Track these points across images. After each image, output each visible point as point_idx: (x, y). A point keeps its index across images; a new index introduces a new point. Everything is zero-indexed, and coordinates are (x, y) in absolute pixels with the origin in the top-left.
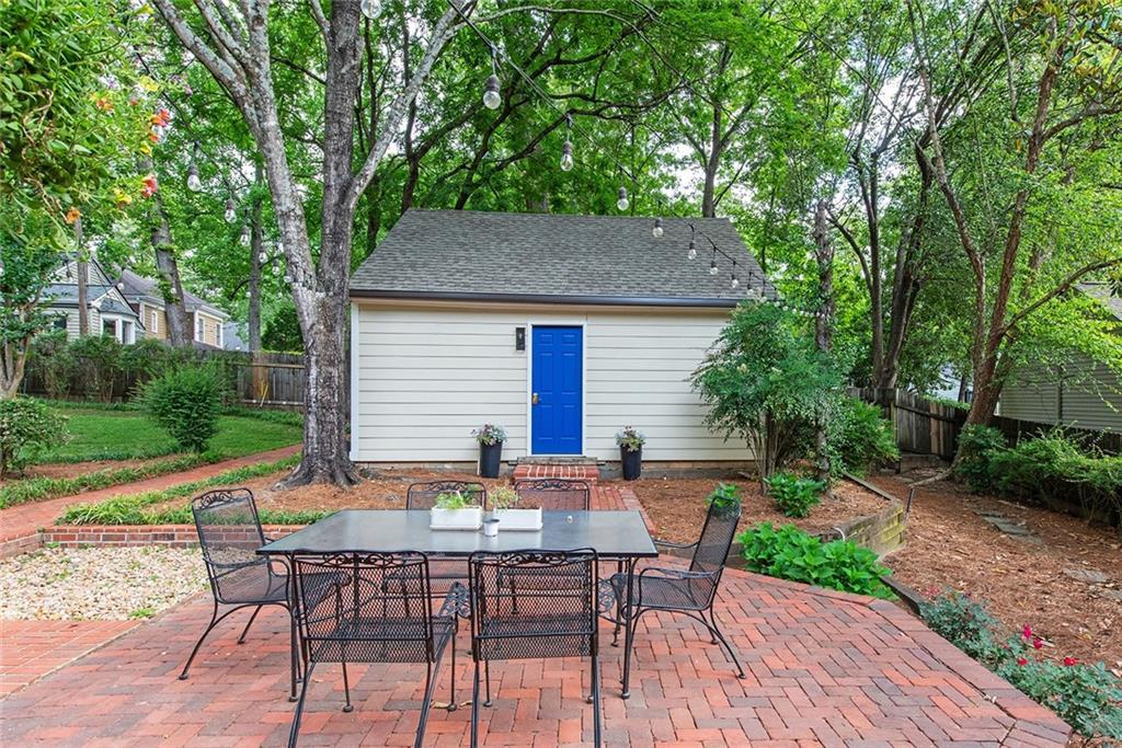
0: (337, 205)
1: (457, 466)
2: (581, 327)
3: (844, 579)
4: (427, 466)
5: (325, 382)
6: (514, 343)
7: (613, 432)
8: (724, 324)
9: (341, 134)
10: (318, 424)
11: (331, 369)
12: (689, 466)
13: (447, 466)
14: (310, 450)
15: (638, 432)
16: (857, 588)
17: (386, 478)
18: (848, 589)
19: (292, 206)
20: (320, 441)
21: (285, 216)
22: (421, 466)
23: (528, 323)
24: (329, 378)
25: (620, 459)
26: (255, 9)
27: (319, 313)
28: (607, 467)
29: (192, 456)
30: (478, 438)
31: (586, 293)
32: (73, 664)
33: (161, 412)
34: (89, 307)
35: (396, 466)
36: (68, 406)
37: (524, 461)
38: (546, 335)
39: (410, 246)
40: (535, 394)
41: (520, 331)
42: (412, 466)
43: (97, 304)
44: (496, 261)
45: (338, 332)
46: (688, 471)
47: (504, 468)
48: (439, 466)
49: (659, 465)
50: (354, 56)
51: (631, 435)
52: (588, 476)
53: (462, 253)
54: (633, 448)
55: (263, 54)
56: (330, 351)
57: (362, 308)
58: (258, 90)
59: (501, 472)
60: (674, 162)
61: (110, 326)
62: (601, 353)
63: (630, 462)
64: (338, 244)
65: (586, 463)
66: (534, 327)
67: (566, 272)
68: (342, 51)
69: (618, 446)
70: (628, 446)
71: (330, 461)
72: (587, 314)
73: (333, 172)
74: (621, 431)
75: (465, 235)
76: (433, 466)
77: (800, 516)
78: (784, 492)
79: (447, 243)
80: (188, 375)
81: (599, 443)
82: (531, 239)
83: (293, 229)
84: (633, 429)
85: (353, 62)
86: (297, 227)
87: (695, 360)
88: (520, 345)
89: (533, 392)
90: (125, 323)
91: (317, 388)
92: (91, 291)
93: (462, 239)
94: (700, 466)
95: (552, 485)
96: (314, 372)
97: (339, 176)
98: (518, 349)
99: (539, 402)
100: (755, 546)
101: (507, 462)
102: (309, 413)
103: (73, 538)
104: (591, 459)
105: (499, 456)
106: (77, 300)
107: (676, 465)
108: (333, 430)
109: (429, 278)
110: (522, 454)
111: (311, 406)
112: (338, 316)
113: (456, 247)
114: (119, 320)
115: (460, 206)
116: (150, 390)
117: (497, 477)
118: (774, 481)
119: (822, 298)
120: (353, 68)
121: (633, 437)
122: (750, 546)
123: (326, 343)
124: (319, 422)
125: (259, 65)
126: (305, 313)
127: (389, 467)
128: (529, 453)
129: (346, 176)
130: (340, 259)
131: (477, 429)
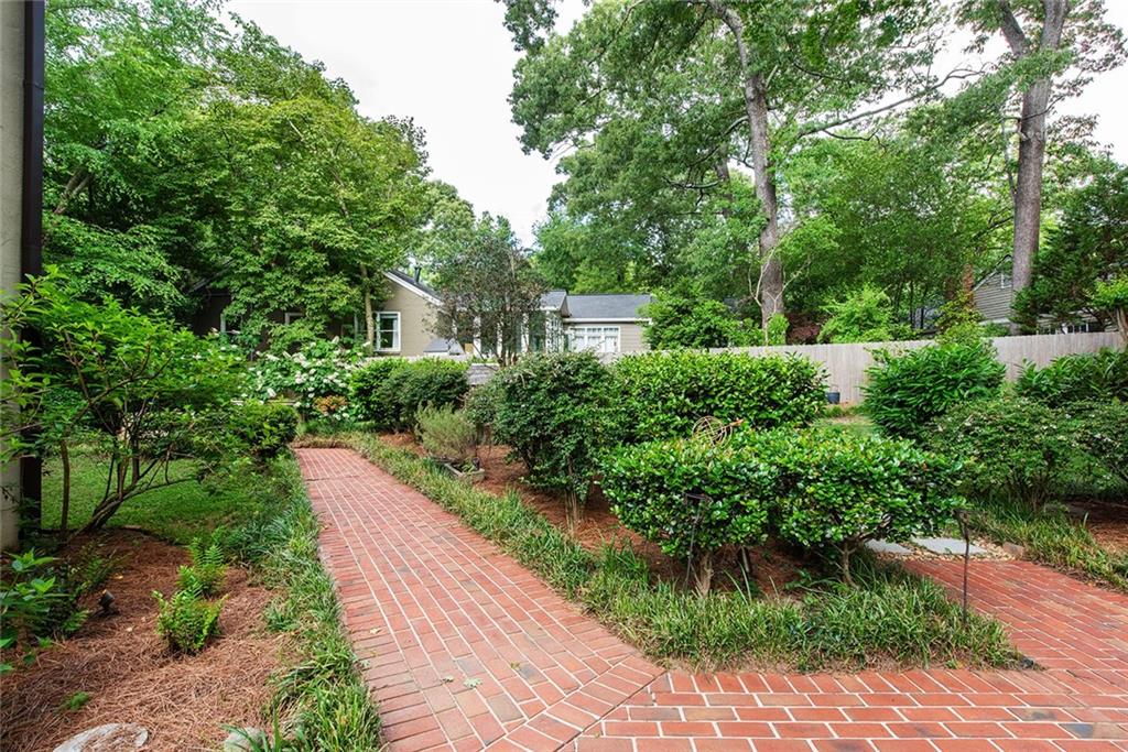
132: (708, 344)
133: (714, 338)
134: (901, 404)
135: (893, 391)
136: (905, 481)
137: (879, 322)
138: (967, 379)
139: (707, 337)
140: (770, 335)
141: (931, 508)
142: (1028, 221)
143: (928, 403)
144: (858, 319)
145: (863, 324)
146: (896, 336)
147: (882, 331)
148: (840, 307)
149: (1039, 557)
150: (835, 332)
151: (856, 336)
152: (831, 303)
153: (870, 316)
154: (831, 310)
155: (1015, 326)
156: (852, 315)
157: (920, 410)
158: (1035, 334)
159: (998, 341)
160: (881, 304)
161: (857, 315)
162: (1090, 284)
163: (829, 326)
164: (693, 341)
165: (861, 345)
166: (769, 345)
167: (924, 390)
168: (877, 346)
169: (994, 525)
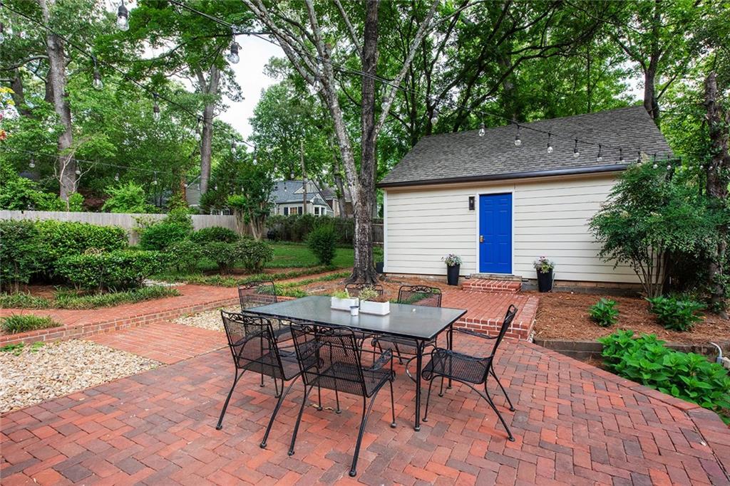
0: (367, 141)
1: (436, 277)
2: (511, 193)
3: (682, 386)
4: (421, 277)
5: (362, 231)
6: (468, 206)
7: (532, 260)
8: (617, 183)
9: (368, 104)
11: (365, 225)
12: (594, 285)
13: (431, 277)
14: (356, 266)
15: (550, 261)
16: (693, 395)
17: (393, 282)
18: (683, 394)
19: (346, 145)
20: (361, 261)
21: (343, 150)
22: (418, 276)
23: (477, 193)
24: (364, 229)
25: (536, 278)
26: (325, 51)
27: (359, 196)
28: (530, 282)
29: (323, 267)
30: (446, 262)
31: (516, 171)
32: (214, 351)
33: (312, 247)
34: (309, 202)
35: (405, 276)
36: (289, 244)
37: (474, 276)
38: (489, 200)
39: (417, 157)
40: (482, 236)
41: (472, 198)
42: (413, 276)
43: (312, 201)
44: (462, 159)
45: (368, 205)
46: (592, 289)
47: (461, 280)
48: (427, 277)
49: (569, 283)
50: (374, 62)
51: (545, 262)
53: (444, 157)
54: (545, 271)
55: (330, 72)
56: (364, 215)
57: (389, 193)
58: (329, 91)
59: (459, 281)
60: (623, 74)
61: (317, 210)
62: (524, 209)
63: (544, 280)
65: (514, 279)
66: (481, 195)
67: (504, 159)
68: (368, 60)
69: (535, 270)
70: (540, 269)
71: (365, 272)
72: (514, 185)
73: (365, 124)
74: (537, 260)
75: (448, 147)
76: (423, 277)
77: (679, 330)
78: (663, 310)
79: (437, 153)
80: (323, 230)
81: (523, 267)
82: (487, 143)
83: (346, 156)
84: (546, 258)
85: (374, 65)
86: (348, 155)
87: (594, 210)
88: (472, 207)
89: (480, 235)
90: (322, 209)
91: (358, 235)
92: (308, 196)
93: (446, 149)
94: (603, 285)
95: (422, 289)
96: (357, 226)
97: (367, 125)
98: (470, 209)
99: (484, 241)
100: (612, 347)
101: (463, 276)
102: (355, 247)
103: (256, 299)
104: (518, 277)
105: (458, 273)
106: (303, 200)
107: (583, 284)
108: (366, 256)
109: (423, 173)
110: (473, 272)
111: (356, 244)
112: (368, 198)
113: (442, 154)
114: (320, 207)
115: (455, 130)
116: (310, 236)
117: (456, 285)
118: (655, 300)
119: (712, 154)
120: (373, 68)
121: (546, 263)
122: (609, 347)
124: (359, 251)
125: (328, 78)
126: (353, 197)
127: (402, 276)
128: (478, 272)
129: (371, 125)
130: (369, 168)
131: (445, 257)
132: (22, 208)
133: (25, 204)
134: (154, 243)
135: (150, 239)
136: (157, 260)
137: (139, 203)
138: (175, 235)
139: (21, 203)
140: (71, 205)
141: (163, 266)
142: (206, 164)
143: (163, 243)
144: (127, 200)
145: (129, 203)
146: (148, 211)
147: (141, 208)
148: (116, 192)
149: (191, 283)
150: (114, 206)
151: (126, 209)
152: (111, 189)
153: (134, 199)
154: (111, 193)
155: (201, 210)
156: (123, 198)
157: (160, 245)
158: (209, 214)
159: (194, 217)
160: (140, 193)
161: (126, 198)
162: (226, 196)
163: (110, 202)
164: (8, 204)
165: (130, 214)
166: (70, 211)
167: (162, 238)
168: (138, 216)
169: (181, 278)
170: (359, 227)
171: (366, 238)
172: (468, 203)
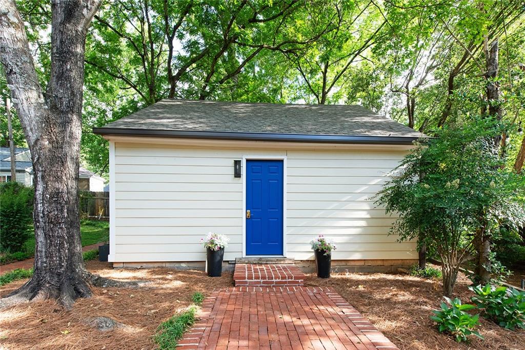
1: (190, 264)
2: (282, 161)
4: (168, 265)
5: (51, 198)
6: (233, 173)
7: (310, 240)
10: (46, 238)
12: (362, 263)
13: (183, 265)
14: (39, 263)
20: (49, 255)
22: (164, 265)
23: (244, 158)
27: (42, 128)
28: (302, 264)
30: (205, 246)
37: (241, 261)
38: (256, 167)
40: (249, 211)
41: (237, 163)
42: (156, 265)
46: (360, 268)
47: (225, 266)
51: (323, 242)
52: (296, 278)
54: (327, 253)
57: (118, 145)
59: (223, 269)
62: (297, 180)
64: (65, 62)
65: (286, 263)
66: (248, 161)
69: (313, 250)
70: (320, 250)
71: (59, 275)
72: (286, 151)
74: (316, 240)
84: (324, 238)
88: (237, 175)
89: (247, 209)
91: (43, 203)
94: (370, 263)
98: (235, 177)
99: (251, 217)
101: (228, 261)
102: (38, 228)
104: (291, 260)
105: (222, 258)
107: (353, 264)
110: (239, 256)
111: (39, 221)
117: (219, 275)
121: (325, 243)
123: (52, 159)
124: (47, 236)
126: (28, 128)
127: (139, 266)
128: (244, 255)
170: (45, 189)
171: (62, 211)
172: (233, 168)
